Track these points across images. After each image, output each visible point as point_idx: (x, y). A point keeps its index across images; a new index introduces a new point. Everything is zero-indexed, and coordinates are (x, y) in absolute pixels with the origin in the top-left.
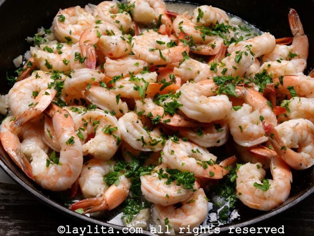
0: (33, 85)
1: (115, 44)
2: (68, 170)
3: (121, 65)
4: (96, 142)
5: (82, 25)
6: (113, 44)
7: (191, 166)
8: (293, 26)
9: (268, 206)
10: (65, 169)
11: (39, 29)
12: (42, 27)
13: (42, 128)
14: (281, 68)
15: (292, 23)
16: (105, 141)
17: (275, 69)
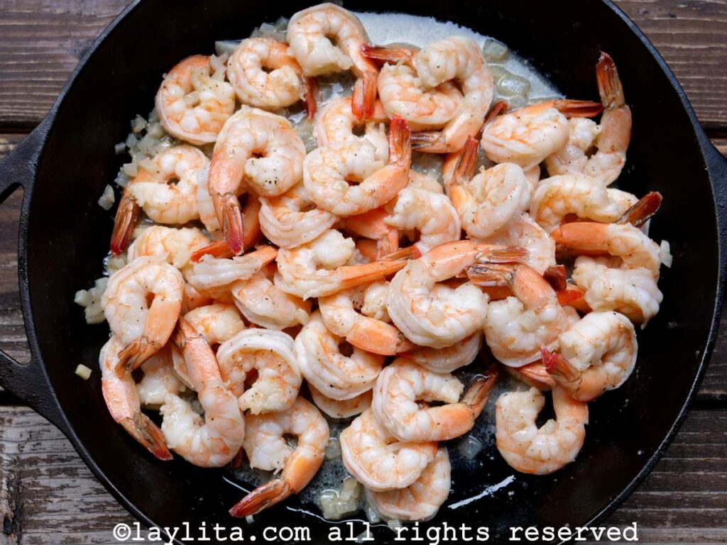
0: (139, 283)
1: (273, 182)
2: (221, 446)
3: (288, 231)
4: (262, 395)
5: (209, 109)
6: (270, 182)
7: (422, 433)
8: (605, 88)
9: (547, 471)
10: (217, 446)
11: (132, 121)
12: (138, 115)
13: (170, 363)
14: (579, 198)
15: (603, 82)
16: (276, 392)
17: (567, 197)
